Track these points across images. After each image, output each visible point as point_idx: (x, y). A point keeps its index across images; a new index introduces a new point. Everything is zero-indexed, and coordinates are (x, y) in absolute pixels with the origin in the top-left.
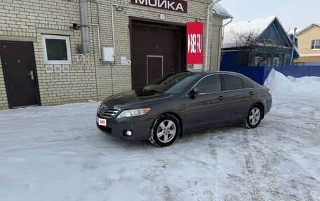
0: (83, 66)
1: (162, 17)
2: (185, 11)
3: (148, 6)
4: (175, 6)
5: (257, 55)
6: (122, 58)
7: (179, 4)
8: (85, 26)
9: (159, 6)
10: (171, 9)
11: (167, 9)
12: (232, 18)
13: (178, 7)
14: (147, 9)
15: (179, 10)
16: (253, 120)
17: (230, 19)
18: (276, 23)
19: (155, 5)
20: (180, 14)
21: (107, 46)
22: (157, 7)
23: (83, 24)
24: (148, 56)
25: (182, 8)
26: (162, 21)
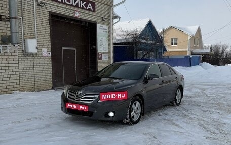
0: (7, 57)
1: (77, 14)
2: (94, 11)
3: (65, 3)
4: (86, 5)
6: (43, 49)
7: (90, 4)
8: (15, 18)
9: (74, 4)
10: (83, 8)
11: (80, 7)
13: (88, 7)
14: (64, 6)
15: (89, 9)
16: (178, 100)
17: (118, 19)
19: (71, 3)
20: (90, 13)
21: (29, 38)
22: (72, 5)
24: (63, 48)
25: (91, 8)
26: (76, 17)
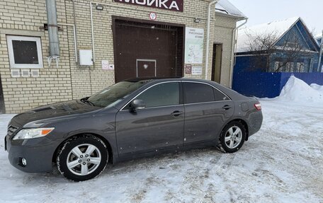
0: (56, 70)
1: (153, 17)
2: (181, 10)
3: (135, 4)
4: (168, 4)
5: (276, 60)
6: (103, 61)
7: (174, 2)
8: (52, 26)
9: (148, 4)
10: (163, 7)
11: (158, 7)
12: (247, 19)
13: (171, 6)
14: (134, 7)
15: (174, 9)
16: (232, 143)
17: (245, 21)
18: (299, 25)
19: (144, 3)
20: (175, 13)
21: (85, 49)
22: (146, 5)
23: (50, 23)
24: (137, 60)
25: (176, 6)
26: (152, 21)
